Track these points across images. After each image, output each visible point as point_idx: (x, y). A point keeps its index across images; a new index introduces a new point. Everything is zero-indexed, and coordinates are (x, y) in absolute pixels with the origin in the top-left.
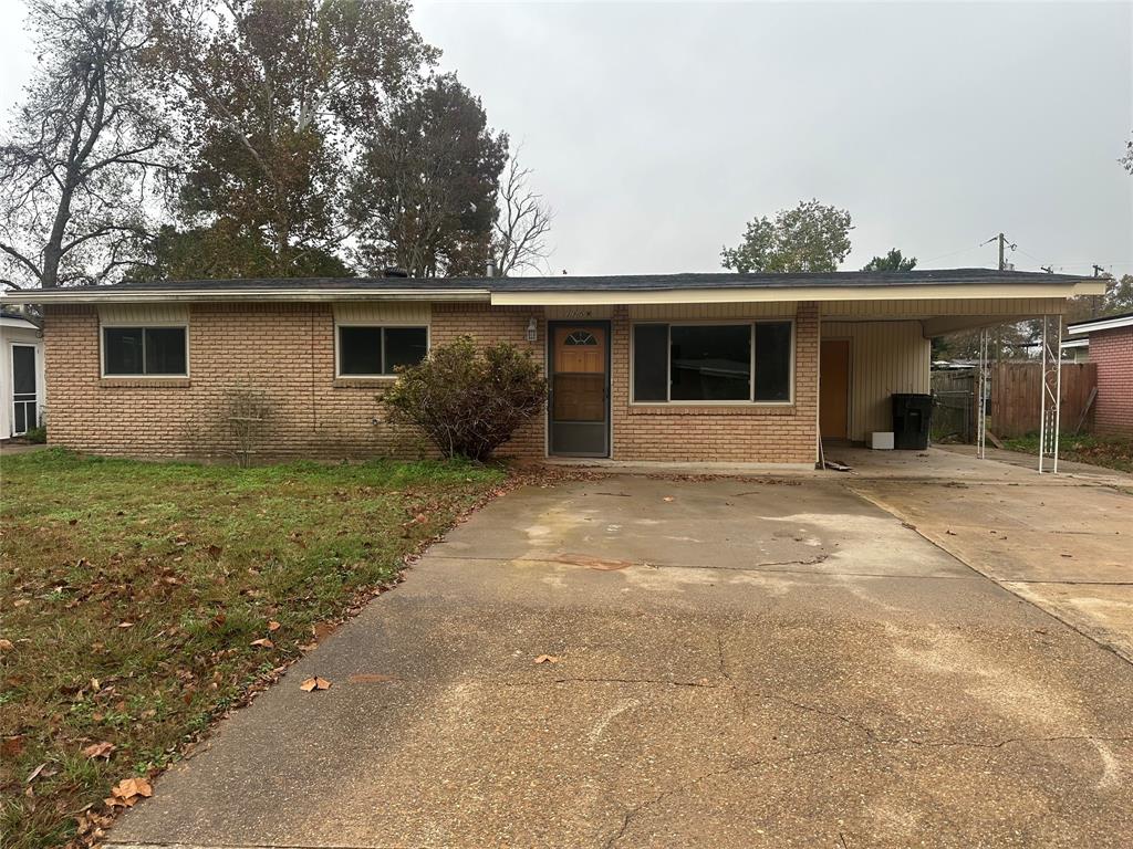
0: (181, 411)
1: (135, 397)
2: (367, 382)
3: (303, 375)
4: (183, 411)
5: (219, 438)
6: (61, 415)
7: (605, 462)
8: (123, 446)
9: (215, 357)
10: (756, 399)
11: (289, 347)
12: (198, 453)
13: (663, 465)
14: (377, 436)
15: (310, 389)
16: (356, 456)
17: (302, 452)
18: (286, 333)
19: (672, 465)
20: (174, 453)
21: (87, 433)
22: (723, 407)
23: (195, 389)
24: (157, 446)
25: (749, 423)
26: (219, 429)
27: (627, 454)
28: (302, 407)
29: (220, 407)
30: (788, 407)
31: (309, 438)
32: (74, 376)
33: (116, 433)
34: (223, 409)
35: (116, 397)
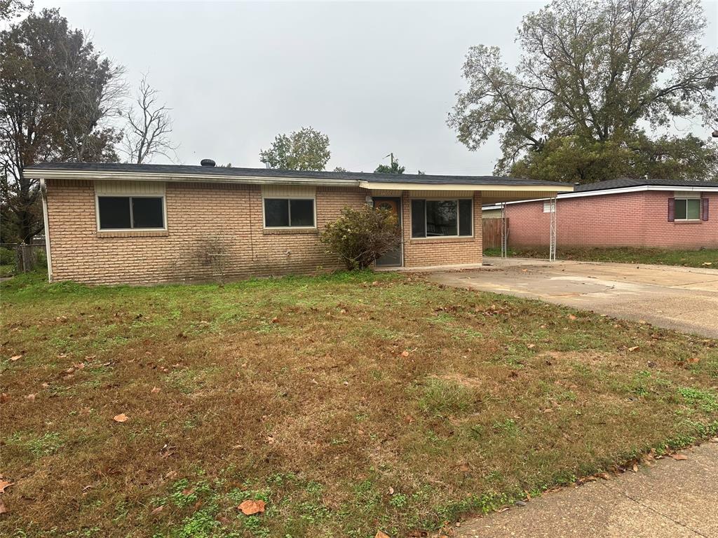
0: (162, 252)
1: (126, 244)
2: (283, 231)
3: (244, 227)
4: (164, 252)
5: (190, 268)
6: (64, 259)
7: (399, 268)
8: (118, 277)
9: (185, 216)
10: (460, 235)
11: (235, 211)
12: (176, 279)
13: (426, 268)
14: (289, 262)
15: (250, 236)
16: (278, 274)
17: (246, 273)
18: (233, 202)
19: (429, 268)
20: (158, 280)
21: (88, 270)
22: (449, 239)
23: (172, 237)
24: (145, 276)
25: (457, 247)
26: (190, 262)
27: (411, 264)
28: (244, 246)
29: (191, 248)
30: (471, 238)
31: (249, 265)
32: (75, 231)
33: (113, 269)
34: (193, 249)
35: (111, 245)
